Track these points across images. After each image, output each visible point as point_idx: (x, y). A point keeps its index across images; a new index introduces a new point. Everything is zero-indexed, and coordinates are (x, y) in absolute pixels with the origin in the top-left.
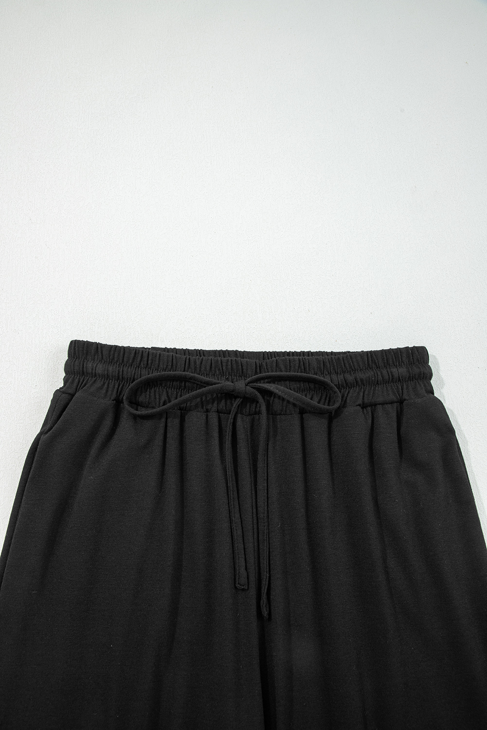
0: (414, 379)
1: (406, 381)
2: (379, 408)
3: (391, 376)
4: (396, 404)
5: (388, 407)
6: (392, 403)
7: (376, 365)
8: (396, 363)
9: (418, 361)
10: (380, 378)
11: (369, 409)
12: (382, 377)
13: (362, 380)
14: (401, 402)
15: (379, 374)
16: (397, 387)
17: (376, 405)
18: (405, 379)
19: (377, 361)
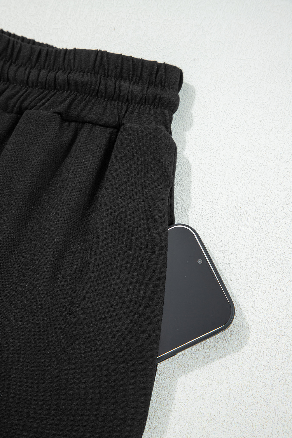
0: (147, 103)
1: (135, 103)
2: (87, 127)
3: (117, 91)
4: (111, 129)
5: (99, 130)
6: (106, 126)
7: (105, 72)
8: (132, 78)
9: (162, 82)
10: (102, 88)
11: (73, 125)
12: (106, 87)
13: (76, 83)
14: (118, 127)
15: (103, 83)
16: (122, 107)
17: (84, 123)
18: (136, 100)
19: (106, 67)
